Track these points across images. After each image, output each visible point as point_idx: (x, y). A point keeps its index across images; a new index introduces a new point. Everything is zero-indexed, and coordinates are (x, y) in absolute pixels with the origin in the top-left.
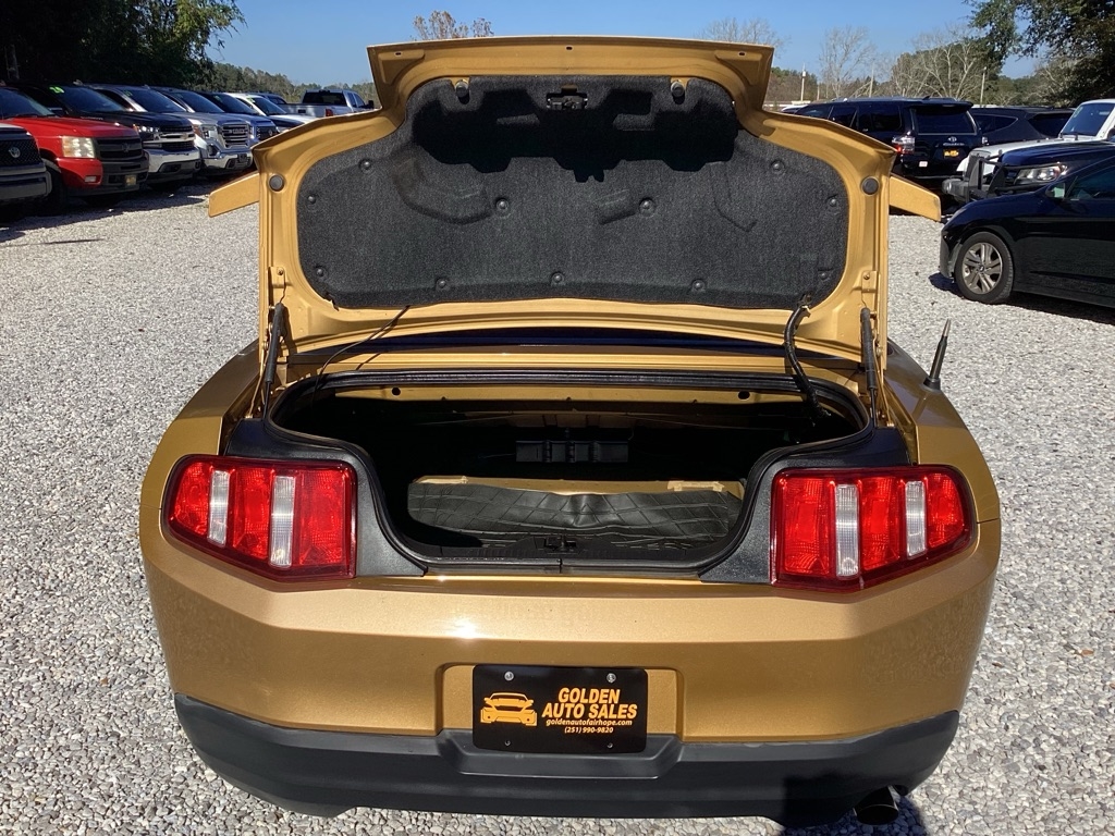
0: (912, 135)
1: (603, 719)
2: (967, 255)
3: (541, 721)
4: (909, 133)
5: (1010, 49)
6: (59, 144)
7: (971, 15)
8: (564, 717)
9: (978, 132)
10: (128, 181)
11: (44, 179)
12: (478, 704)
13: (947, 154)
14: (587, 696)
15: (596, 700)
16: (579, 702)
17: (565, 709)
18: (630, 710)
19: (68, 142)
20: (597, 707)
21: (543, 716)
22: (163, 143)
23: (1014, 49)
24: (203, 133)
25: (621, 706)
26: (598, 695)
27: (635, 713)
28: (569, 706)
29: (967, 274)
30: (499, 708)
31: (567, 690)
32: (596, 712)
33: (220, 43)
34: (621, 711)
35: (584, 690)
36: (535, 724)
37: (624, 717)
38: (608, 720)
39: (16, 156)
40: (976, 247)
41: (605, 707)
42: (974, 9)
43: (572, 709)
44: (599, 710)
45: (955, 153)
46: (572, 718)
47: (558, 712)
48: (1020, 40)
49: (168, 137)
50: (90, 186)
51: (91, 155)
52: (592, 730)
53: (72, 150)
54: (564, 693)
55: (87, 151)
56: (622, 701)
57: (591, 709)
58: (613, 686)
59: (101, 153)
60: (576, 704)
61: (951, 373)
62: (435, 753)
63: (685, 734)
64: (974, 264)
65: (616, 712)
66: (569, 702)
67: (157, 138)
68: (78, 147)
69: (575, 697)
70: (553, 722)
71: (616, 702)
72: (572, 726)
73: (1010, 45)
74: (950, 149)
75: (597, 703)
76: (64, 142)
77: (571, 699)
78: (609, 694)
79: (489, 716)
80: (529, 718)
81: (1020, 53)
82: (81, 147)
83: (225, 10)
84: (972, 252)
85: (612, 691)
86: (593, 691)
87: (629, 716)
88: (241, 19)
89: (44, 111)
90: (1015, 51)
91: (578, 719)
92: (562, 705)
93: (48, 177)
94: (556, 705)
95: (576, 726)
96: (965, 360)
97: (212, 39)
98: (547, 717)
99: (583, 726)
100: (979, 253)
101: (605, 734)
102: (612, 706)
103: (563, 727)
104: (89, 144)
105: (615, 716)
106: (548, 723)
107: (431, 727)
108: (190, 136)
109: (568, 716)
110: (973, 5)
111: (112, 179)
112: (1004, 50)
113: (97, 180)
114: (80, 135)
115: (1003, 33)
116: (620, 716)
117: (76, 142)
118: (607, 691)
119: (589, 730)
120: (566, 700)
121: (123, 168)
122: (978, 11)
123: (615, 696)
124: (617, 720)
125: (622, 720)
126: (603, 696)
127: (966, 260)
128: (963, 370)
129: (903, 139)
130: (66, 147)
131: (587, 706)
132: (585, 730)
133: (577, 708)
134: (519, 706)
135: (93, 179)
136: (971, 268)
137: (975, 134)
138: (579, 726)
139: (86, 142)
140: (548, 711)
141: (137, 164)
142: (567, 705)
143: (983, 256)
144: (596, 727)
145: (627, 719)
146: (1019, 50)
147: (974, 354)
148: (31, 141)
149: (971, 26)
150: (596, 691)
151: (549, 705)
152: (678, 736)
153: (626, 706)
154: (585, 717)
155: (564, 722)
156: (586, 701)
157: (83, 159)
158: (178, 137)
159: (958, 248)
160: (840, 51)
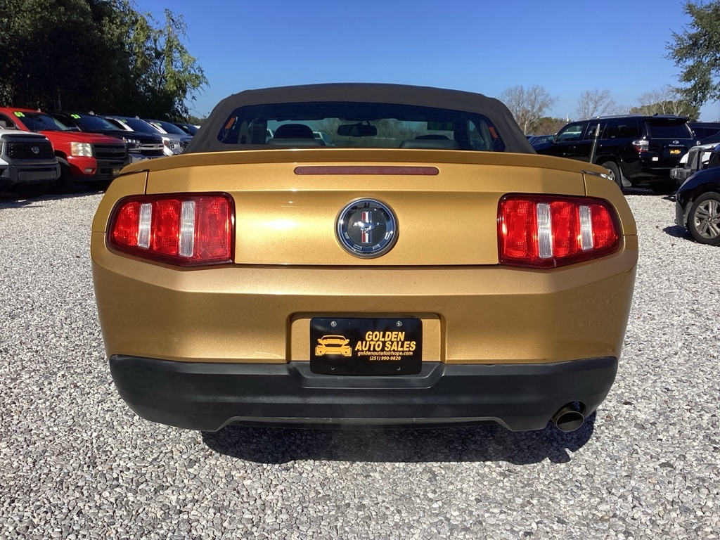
0: (646, 139)
1: (394, 351)
2: (698, 210)
3: (355, 353)
4: (644, 138)
5: (708, 96)
6: (69, 147)
7: (681, 74)
8: (369, 350)
9: (694, 137)
10: (114, 172)
11: (55, 169)
12: (314, 344)
13: (672, 152)
14: (384, 336)
15: (389, 339)
16: (378, 340)
17: (370, 345)
18: (411, 345)
19: (74, 146)
20: (390, 343)
21: (356, 349)
22: (142, 150)
23: (711, 95)
24: (170, 145)
25: (406, 343)
26: (391, 335)
27: (414, 347)
28: (372, 343)
29: (698, 224)
30: (327, 345)
31: (371, 333)
32: (389, 346)
33: (193, 98)
34: (405, 346)
35: (382, 333)
36: (351, 355)
37: (408, 349)
38: (397, 351)
39: (36, 152)
40: (705, 203)
41: (395, 343)
42: (682, 70)
43: (374, 345)
44: (391, 345)
45: (678, 152)
46: (374, 350)
47: (365, 347)
48: (715, 89)
49: (145, 146)
50: (88, 175)
51: (89, 155)
52: (387, 358)
53: (77, 151)
54: (369, 335)
55: (87, 152)
56: (406, 339)
57: (387, 344)
58: (401, 330)
59: (96, 153)
60: (377, 342)
61: (697, 291)
62: (286, 373)
63: (447, 359)
64: (704, 216)
65: (402, 346)
66: (372, 340)
67: (137, 147)
68: (81, 150)
69: (376, 337)
70: (362, 353)
71: (402, 340)
72: (374, 356)
73: (708, 92)
74: (674, 149)
75: (390, 341)
76: (72, 146)
77: (373, 338)
78: (398, 335)
79: (321, 351)
80: (346, 351)
81: (715, 98)
82: (84, 149)
83: (197, 77)
84: (701, 207)
85: (400, 333)
86: (387, 333)
87: (411, 349)
88: (207, 83)
89: (63, 128)
90: (713, 97)
91: (378, 351)
92: (368, 343)
93: (59, 168)
94: (364, 342)
95: (376, 356)
96: (706, 282)
97: (188, 95)
98: (358, 350)
99: (381, 356)
100: (707, 208)
101: (395, 361)
102: (400, 343)
103: (368, 356)
104: (89, 149)
105: (402, 349)
106: (359, 354)
107: (283, 357)
108: (160, 146)
109: (372, 349)
110: (682, 67)
111: (103, 171)
112: (704, 96)
113: (93, 171)
114: (83, 141)
115: (703, 85)
116: (405, 349)
117: (80, 146)
118: (397, 333)
119: (385, 358)
120: (370, 339)
121: (111, 163)
122: (685, 71)
123: (402, 336)
124: (403, 352)
125: (406, 351)
126: (394, 336)
127: (697, 213)
128: (707, 289)
129: (640, 142)
130: (73, 149)
131: (384, 343)
132: (383, 358)
133: (377, 344)
134: (340, 344)
135: (90, 171)
136: (701, 220)
137: (692, 139)
138: (379, 356)
139: (87, 146)
140: (359, 346)
141: (122, 161)
142: (371, 342)
143: (710, 210)
144: (390, 356)
145: (410, 351)
146: (714, 96)
147: (712, 278)
148: (48, 144)
149: (680, 81)
150: (390, 333)
151: (360, 343)
152: (442, 362)
153: (409, 342)
154: (383, 350)
155: (369, 353)
156: (383, 340)
157: (85, 157)
158: (152, 147)
159: (690, 205)
160: (591, 105)
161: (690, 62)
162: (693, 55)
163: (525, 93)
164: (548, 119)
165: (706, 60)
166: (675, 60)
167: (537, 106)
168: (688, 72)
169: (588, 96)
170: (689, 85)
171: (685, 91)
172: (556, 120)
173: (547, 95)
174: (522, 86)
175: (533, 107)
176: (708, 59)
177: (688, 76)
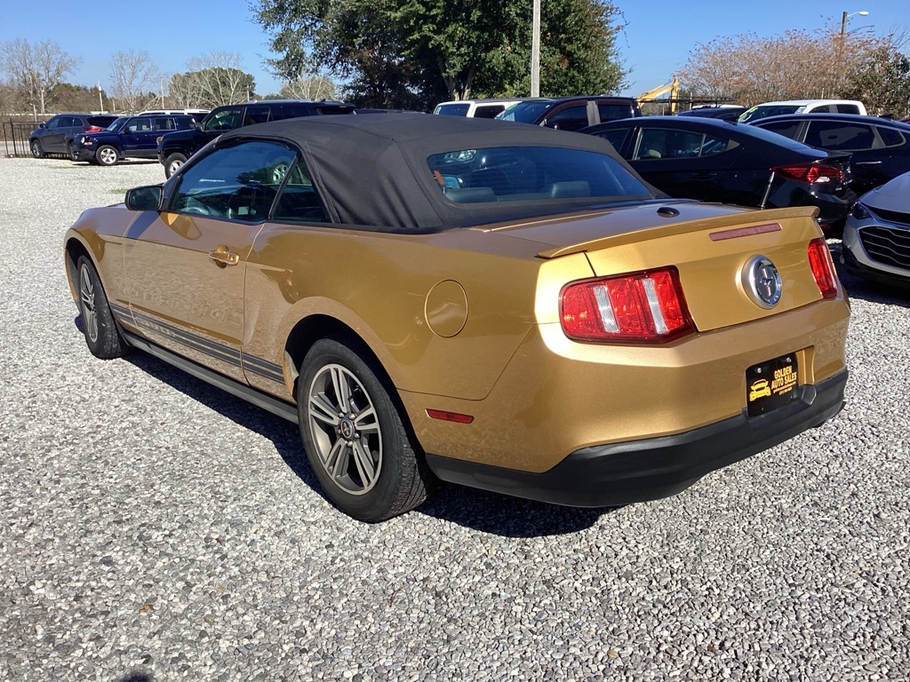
8: (778, 387)
12: (749, 392)
14: (783, 373)
16: (781, 377)
21: (772, 388)
26: (786, 371)
30: (757, 390)
32: (786, 380)
34: (792, 377)
35: (781, 370)
36: (770, 394)
38: (790, 383)
41: (788, 376)
47: (776, 385)
54: (776, 374)
63: (814, 381)
69: (779, 374)
71: (791, 373)
78: (788, 369)
79: (754, 396)
80: (768, 392)
86: (784, 369)
91: (782, 386)
92: (777, 381)
95: (782, 390)
101: (790, 391)
103: (778, 392)
105: (791, 380)
106: (774, 392)
119: (786, 391)
120: (777, 377)
122: (274, 39)
133: (780, 380)
134: (764, 386)
140: (773, 385)
144: (788, 388)
151: (773, 382)
154: (784, 384)
160: (128, 71)
161: (278, 29)
162: (280, 21)
163: (32, 49)
164: (68, 87)
165: (295, 27)
166: (261, 25)
167: (53, 69)
168: (277, 40)
169: (121, 57)
170: (281, 56)
171: (278, 63)
172: (78, 89)
173: (66, 54)
174: (26, 40)
175: (47, 69)
176: (298, 27)
177: (279, 44)
